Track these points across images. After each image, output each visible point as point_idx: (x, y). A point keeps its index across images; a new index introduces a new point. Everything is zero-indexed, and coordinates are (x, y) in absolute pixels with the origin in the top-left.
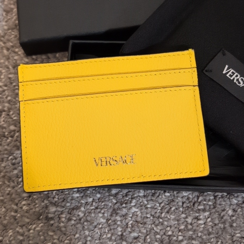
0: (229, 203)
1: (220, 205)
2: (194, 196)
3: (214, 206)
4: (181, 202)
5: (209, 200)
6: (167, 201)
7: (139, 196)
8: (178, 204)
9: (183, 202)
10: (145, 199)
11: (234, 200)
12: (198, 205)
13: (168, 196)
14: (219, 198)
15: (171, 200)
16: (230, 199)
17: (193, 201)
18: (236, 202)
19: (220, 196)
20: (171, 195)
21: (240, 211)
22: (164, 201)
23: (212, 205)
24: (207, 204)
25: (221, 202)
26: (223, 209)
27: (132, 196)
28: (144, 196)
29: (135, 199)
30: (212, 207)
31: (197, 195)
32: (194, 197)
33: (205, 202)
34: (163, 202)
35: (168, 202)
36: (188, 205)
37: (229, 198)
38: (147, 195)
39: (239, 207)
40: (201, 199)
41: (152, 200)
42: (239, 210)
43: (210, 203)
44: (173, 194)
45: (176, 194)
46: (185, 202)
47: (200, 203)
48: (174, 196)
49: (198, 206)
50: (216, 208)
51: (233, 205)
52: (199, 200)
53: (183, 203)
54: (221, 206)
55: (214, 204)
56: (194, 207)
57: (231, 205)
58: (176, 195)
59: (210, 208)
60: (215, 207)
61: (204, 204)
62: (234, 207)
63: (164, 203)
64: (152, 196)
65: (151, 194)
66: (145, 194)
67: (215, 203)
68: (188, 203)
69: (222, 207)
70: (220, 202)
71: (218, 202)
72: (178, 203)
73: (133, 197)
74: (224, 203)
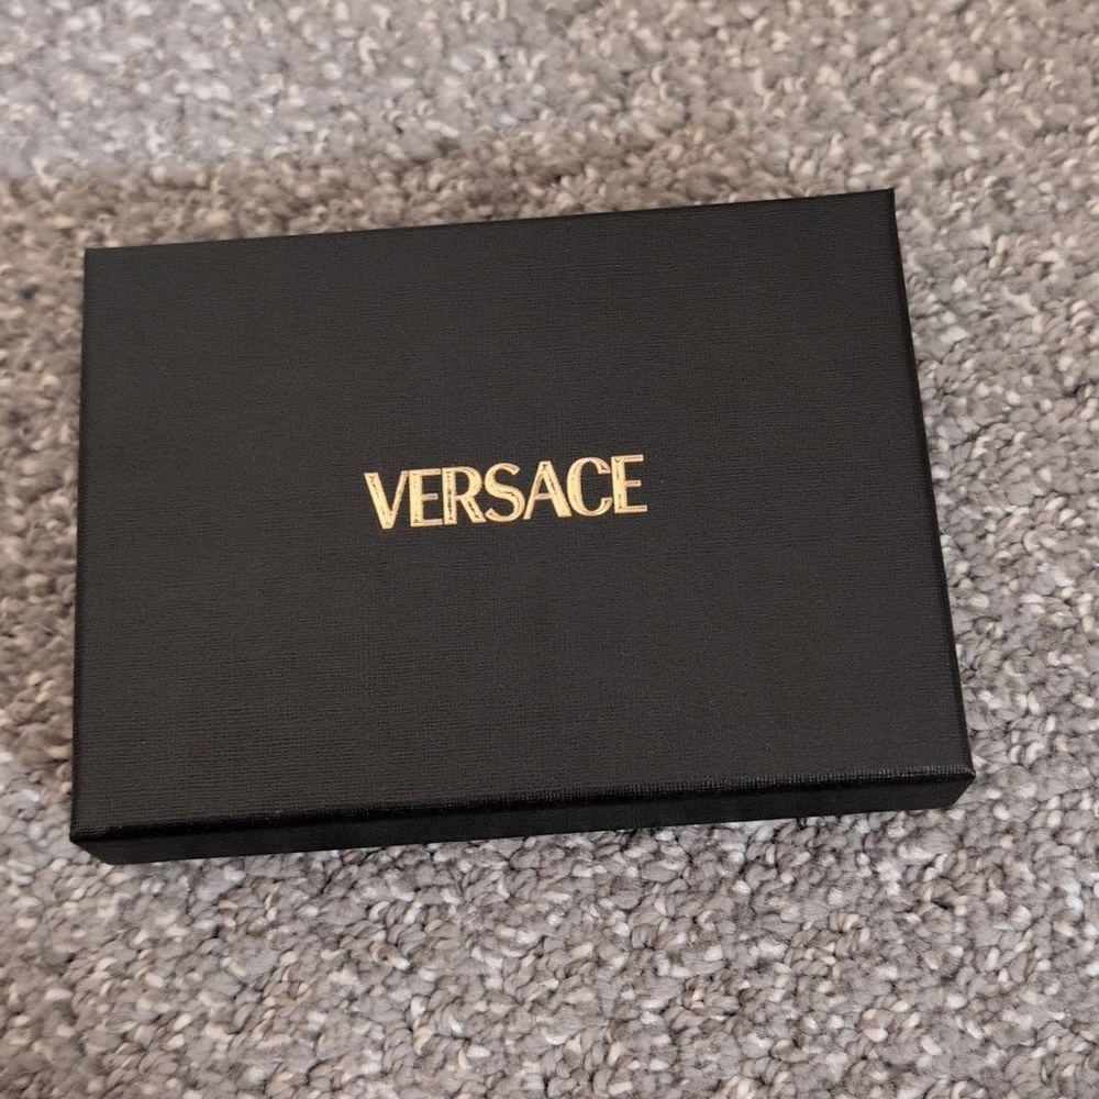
0: (735, 1052)
1: (698, 1066)
2: (588, 1044)
3: (673, 1074)
4: (539, 1078)
5: (653, 1054)
6: (482, 1080)
7: (361, 1077)
8: (525, 1087)
9: (548, 1074)
10: (387, 1083)
11: (753, 1037)
12: (610, 1082)
13: (482, 1059)
14: (694, 1038)
15: (496, 1074)
16: (736, 1038)
17: (588, 1066)
18: (764, 1044)
19: (696, 1031)
20: (493, 1053)
21: (787, 1083)
22: (470, 1084)
23: (666, 1071)
24: (647, 1072)
25: (700, 1052)
26: (713, 1081)
27: (332, 1081)
28: (384, 1074)
29: (346, 1090)
30: (666, 1079)
31: (605, 1038)
32: (591, 1050)
33: (635, 1065)
34: (465, 1089)
35: (484, 1084)
36: (570, 1084)
37: (733, 1033)
38: (397, 1066)
39: (780, 1064)
40: (616, 1051)
41: (416, 1084)
42: (783, 1076)
43: (658, 1065)
44: (502, 1049)
45: (515, 1046)
46: (555, 1075)
47: (616, 1068)
48: (507, 1055)
49: (608, 1085)
50: (684, 1082)
51: (755, 1060)
52: (613, 1058)
53: (546, 1081)
54: (706, 1070)
55: (672, 1065)
56: (593, 1091)
57: (745, 1059)
58: (512, 1050)
59: (658, 1088)
60: (677, 1080)
61: (633, 1073)
62: (760, 1066)
63: (467, 1093)
64: (414, 1068)
65: (410, 1062)
66: (388, 1065)
67: (678, 1061)
68: (568, 1076)
69: (710, 1074)
70: (697, 1056)
71: (689, 1055)
72: (523, 1082)
73: (337, 1084)
74: (714, 1058)
